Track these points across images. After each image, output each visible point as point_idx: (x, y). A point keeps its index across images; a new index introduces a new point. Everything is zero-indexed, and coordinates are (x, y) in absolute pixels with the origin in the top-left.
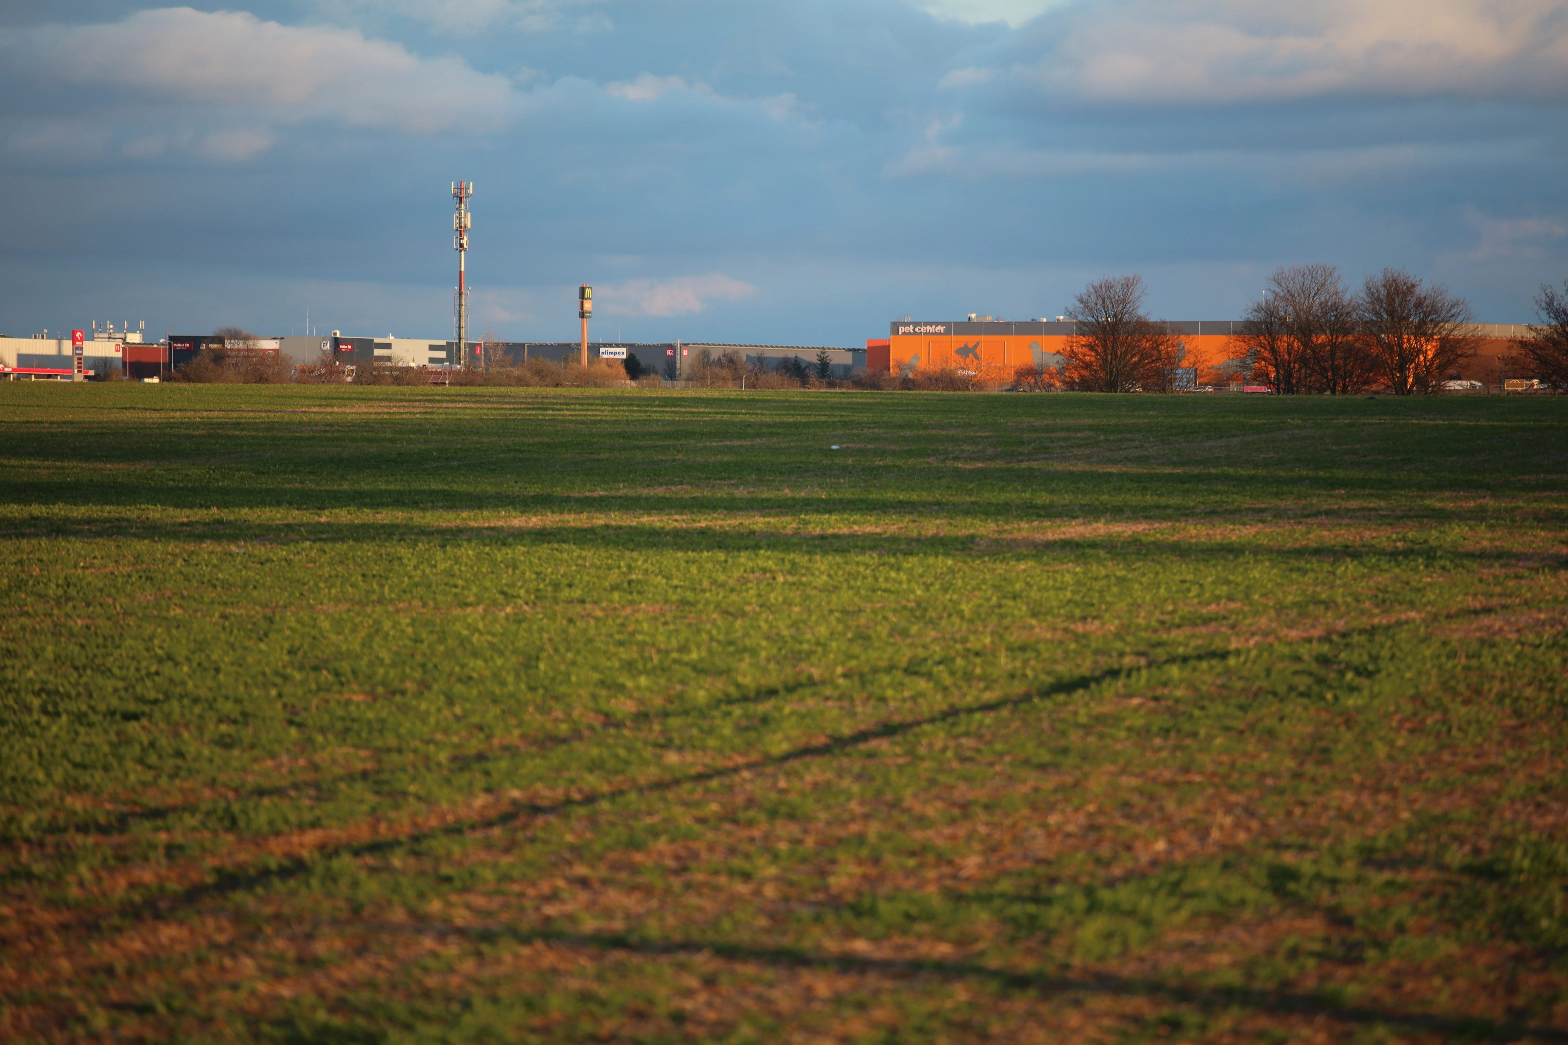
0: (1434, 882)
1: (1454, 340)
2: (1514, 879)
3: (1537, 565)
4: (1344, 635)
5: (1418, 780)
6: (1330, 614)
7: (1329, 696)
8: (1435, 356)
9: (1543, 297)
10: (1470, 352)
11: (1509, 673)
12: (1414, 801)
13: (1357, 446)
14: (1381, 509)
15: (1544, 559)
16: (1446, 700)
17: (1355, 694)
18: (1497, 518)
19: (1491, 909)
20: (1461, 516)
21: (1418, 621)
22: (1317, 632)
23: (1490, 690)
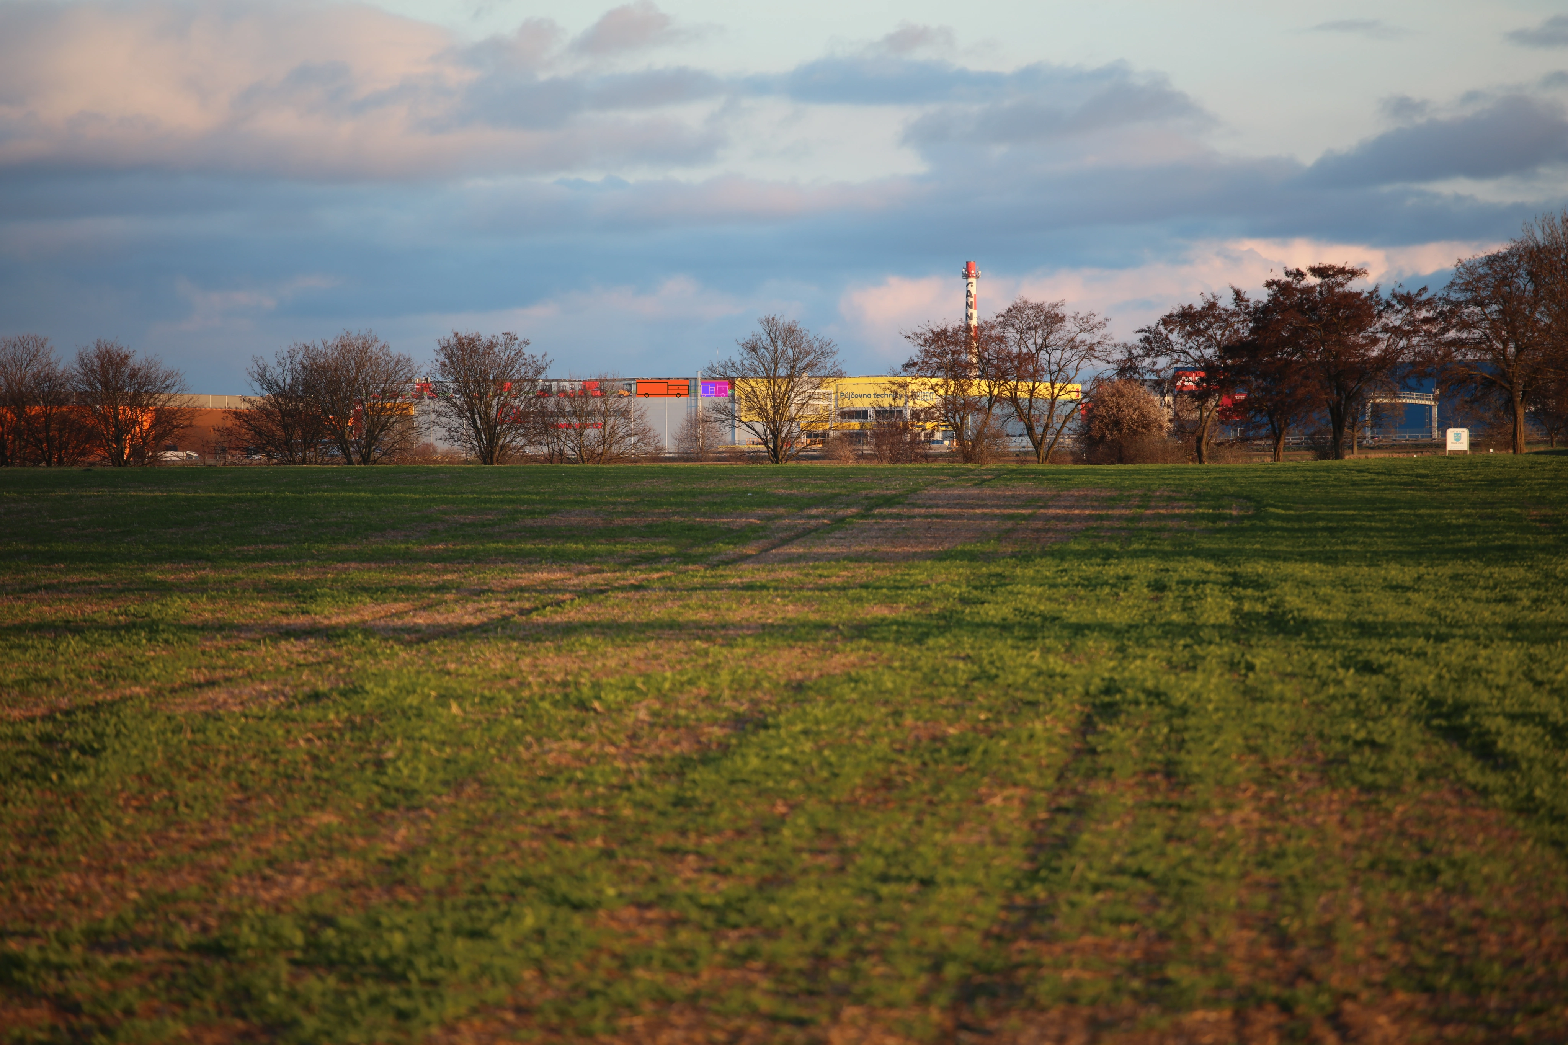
0: (164, 962)
1: (170, 411)
2: (242, 954)
3: (258, 636)
4: (67, 713)
5: (146, 859)
6: (52, 692)
7: (54, 777)
8: (151, 427)
9: (256, 368)
10: (186, 423)
11: (234, 747)
12: (143, 880)
13: (75, 519)
14: (102, 582)
15: (264, 630)
16: (173, 776)
17: (81, 773)
18: (218, 590)
19: (218, 987)
20: (183, 589)
21: (143, 696)
22: (39, 712)
23: (216, 765)
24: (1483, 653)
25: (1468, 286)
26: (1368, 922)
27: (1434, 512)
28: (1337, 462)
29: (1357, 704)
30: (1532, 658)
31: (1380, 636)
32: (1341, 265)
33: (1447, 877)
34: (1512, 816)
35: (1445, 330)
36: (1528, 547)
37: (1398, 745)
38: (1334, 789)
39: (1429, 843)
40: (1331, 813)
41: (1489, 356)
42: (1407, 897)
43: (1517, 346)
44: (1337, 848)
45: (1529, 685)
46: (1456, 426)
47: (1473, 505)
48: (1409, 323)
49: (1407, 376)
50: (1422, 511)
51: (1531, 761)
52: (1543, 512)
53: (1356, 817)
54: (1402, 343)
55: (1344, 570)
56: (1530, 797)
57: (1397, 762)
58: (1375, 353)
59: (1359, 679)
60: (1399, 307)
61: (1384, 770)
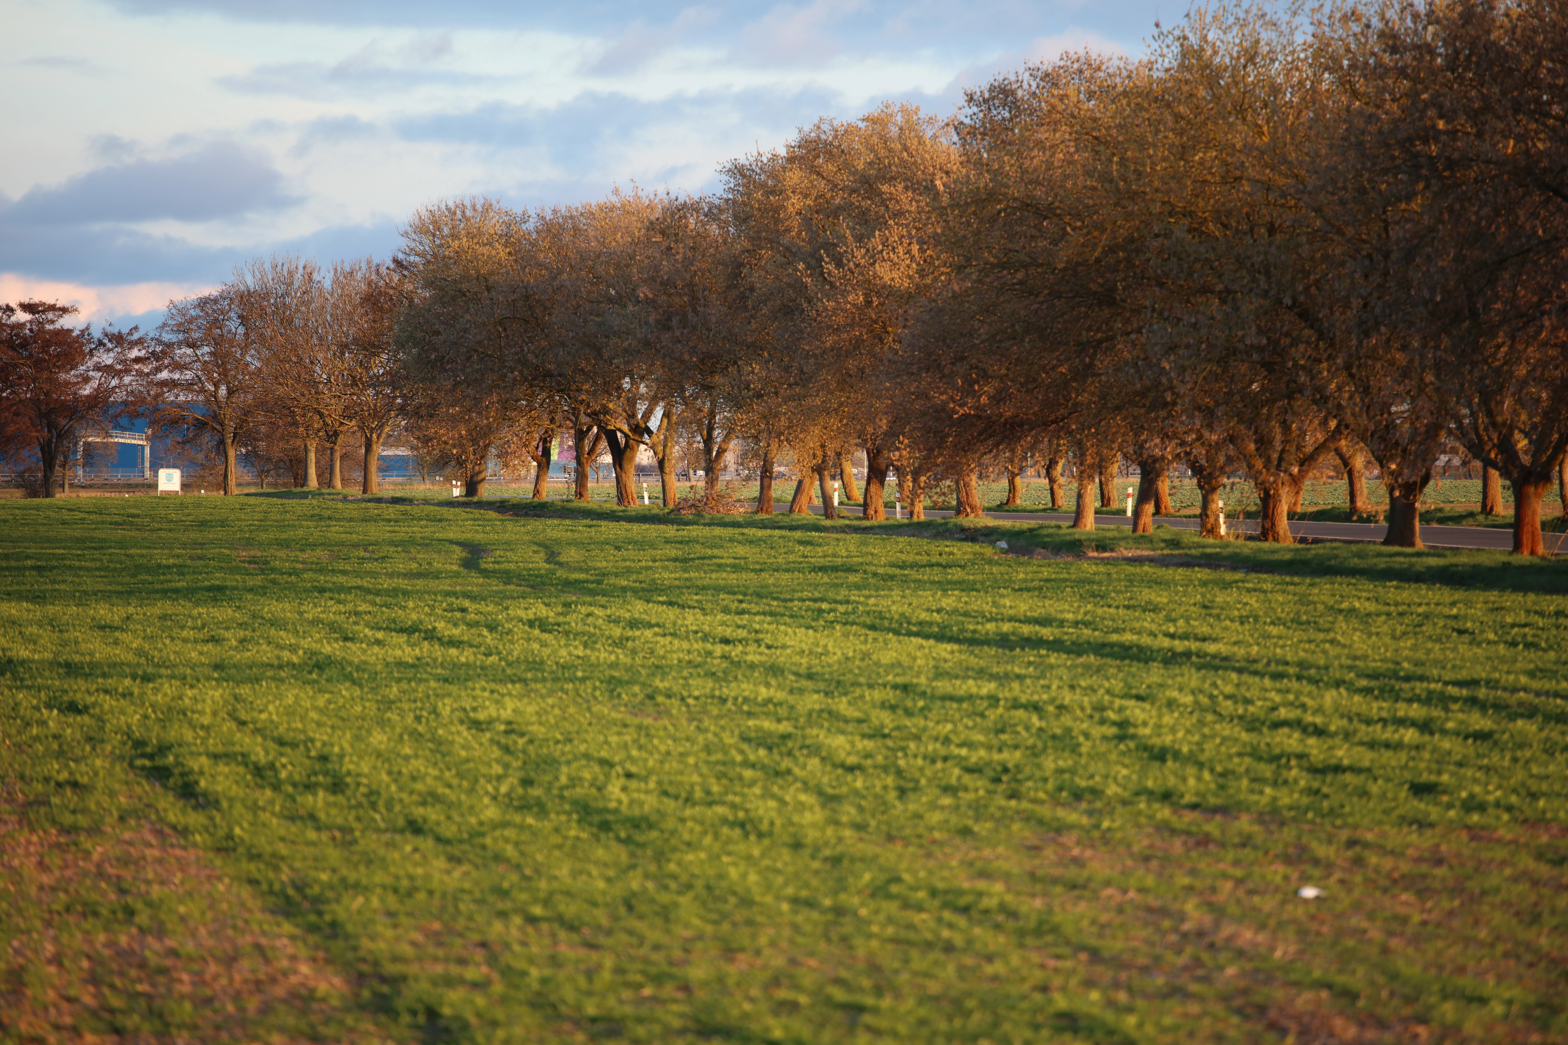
24: (189, 693)
25: (183, 328)
26: (60, 965)
27: (144, 552)
28: (47, 500)
29: (60, 746)
30: (236, 698)
31: (87, 676)
32: (50, 301)
33: (143, 918)
34: (211, 855)
35: (158, 370)
36: (236, 588)
37: (100, 785)
38: (32, 830)
39: (125, 886)
40: (28, 854)
41: (201, 398)
42: (102, 938)
43: (228, 389)
44: (33, 891)
45: (233, 725)
46: (168, 467)
47: (184, 545)
48: (121, 362)
49: (120, 415)
50: (132, 551)
51: (231, 800)
52: (252, 553)
53: (55, 860)
54: (114, 382)
55: (51, 609)
56: (230, 837)
57: (98, 803)
58: (87, 391)
59: (63, 719)
60: (110, 345)
61: (85, 811)
